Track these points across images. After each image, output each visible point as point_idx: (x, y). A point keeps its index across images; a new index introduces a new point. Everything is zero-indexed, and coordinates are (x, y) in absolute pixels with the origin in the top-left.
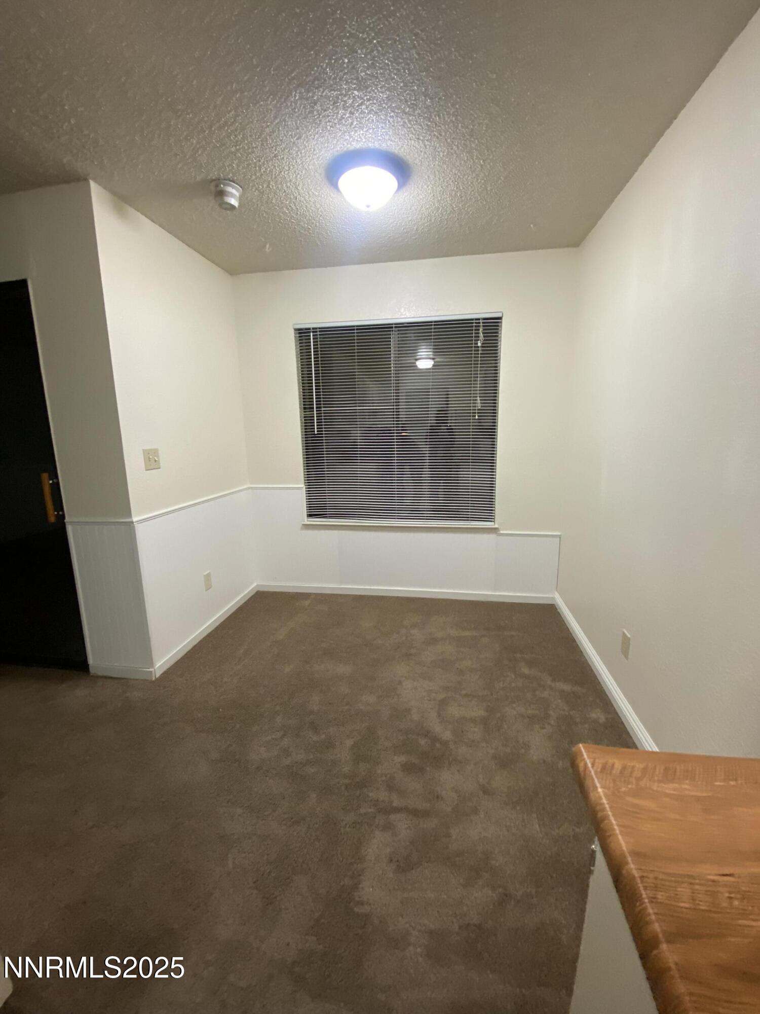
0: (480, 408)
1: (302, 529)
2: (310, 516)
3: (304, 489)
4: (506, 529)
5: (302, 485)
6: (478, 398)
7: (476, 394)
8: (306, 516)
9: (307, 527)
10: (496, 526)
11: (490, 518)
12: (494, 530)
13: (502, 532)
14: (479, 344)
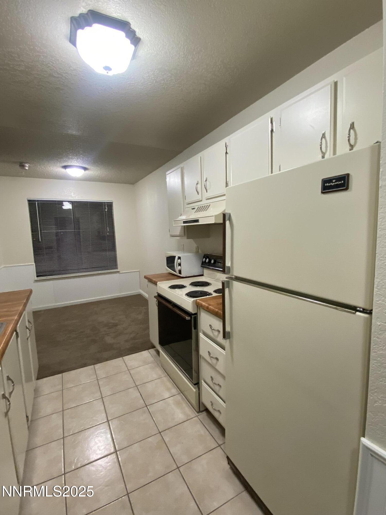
0: (108, 231)
1: (34, 282)
2: (37, 276)
3: (35, 265)
4: (122, 271)
5: (34, 263)
6: (108, 228)
7: (107, 226)
8: (36, 277)
9: (36, 281)
10: (119, 270)
11: (116, 268)
12: (118, 272)
13: (121, 272)
14: (106, 210)
